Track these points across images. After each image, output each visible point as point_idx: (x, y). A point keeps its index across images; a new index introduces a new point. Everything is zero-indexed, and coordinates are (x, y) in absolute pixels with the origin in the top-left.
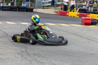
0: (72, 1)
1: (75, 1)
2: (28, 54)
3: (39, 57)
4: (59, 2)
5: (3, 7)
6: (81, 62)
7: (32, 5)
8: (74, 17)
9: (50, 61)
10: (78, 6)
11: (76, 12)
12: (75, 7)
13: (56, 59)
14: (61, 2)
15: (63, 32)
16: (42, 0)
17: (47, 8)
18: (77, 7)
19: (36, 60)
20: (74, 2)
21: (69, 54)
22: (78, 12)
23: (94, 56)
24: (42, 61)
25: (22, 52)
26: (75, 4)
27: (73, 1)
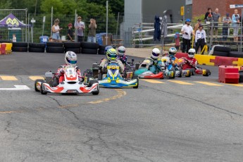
0: (198, 31)
1: (206, 31)
2: (104, 144)
3: (127, 149)
4: (172, 33)
5: (48, 44)
6: (212, 158)
7: (111, 40)
8: (204, 64)
9: (149, 157)
10: (211, 41)
11: (209, 56)
12: (205, 44)
13: (161, 153)
14: (175, 32)
15: (178, 98)
16: (134, 29)
17: (145, 47)
18: (211, 44)
19: (120, 155)
20: (204, 31)
21: (187, 142)
22: (213, 55)
23: (239, 146)
24: (131, 158)
25: (91, 139)
26: (205, 36)
27: (201, 30)
